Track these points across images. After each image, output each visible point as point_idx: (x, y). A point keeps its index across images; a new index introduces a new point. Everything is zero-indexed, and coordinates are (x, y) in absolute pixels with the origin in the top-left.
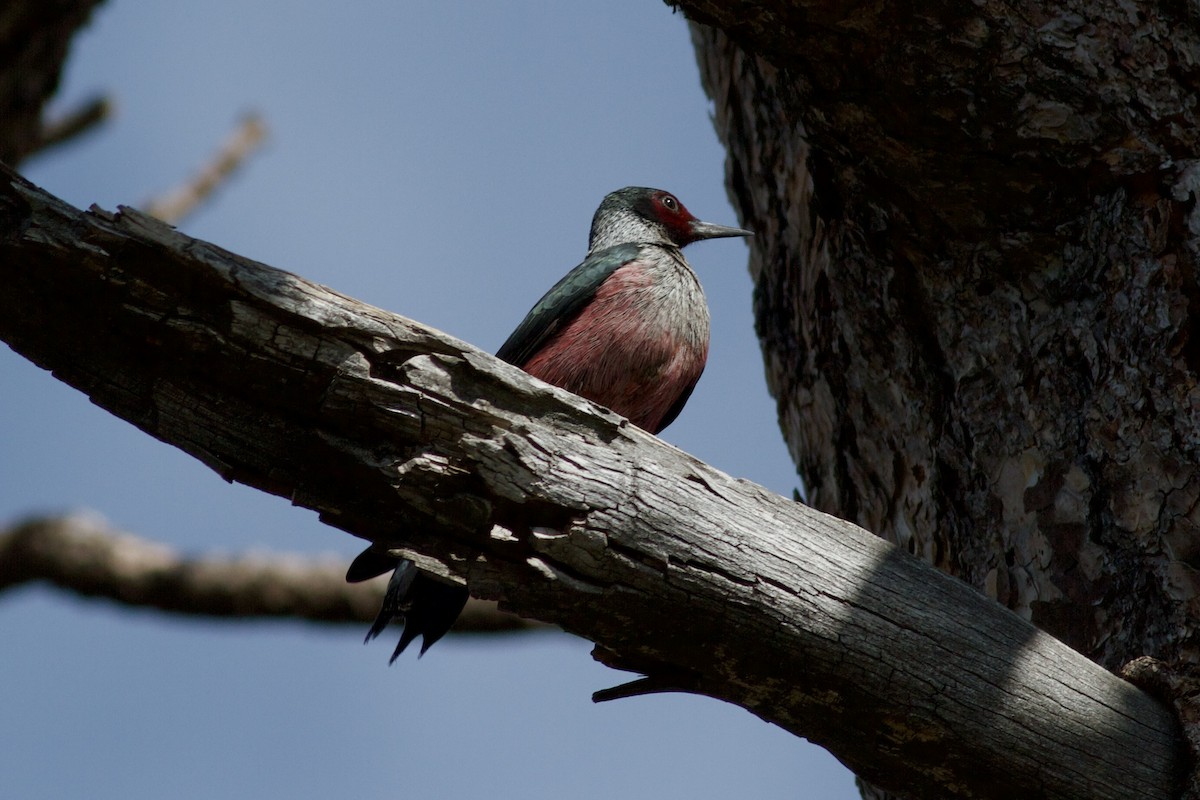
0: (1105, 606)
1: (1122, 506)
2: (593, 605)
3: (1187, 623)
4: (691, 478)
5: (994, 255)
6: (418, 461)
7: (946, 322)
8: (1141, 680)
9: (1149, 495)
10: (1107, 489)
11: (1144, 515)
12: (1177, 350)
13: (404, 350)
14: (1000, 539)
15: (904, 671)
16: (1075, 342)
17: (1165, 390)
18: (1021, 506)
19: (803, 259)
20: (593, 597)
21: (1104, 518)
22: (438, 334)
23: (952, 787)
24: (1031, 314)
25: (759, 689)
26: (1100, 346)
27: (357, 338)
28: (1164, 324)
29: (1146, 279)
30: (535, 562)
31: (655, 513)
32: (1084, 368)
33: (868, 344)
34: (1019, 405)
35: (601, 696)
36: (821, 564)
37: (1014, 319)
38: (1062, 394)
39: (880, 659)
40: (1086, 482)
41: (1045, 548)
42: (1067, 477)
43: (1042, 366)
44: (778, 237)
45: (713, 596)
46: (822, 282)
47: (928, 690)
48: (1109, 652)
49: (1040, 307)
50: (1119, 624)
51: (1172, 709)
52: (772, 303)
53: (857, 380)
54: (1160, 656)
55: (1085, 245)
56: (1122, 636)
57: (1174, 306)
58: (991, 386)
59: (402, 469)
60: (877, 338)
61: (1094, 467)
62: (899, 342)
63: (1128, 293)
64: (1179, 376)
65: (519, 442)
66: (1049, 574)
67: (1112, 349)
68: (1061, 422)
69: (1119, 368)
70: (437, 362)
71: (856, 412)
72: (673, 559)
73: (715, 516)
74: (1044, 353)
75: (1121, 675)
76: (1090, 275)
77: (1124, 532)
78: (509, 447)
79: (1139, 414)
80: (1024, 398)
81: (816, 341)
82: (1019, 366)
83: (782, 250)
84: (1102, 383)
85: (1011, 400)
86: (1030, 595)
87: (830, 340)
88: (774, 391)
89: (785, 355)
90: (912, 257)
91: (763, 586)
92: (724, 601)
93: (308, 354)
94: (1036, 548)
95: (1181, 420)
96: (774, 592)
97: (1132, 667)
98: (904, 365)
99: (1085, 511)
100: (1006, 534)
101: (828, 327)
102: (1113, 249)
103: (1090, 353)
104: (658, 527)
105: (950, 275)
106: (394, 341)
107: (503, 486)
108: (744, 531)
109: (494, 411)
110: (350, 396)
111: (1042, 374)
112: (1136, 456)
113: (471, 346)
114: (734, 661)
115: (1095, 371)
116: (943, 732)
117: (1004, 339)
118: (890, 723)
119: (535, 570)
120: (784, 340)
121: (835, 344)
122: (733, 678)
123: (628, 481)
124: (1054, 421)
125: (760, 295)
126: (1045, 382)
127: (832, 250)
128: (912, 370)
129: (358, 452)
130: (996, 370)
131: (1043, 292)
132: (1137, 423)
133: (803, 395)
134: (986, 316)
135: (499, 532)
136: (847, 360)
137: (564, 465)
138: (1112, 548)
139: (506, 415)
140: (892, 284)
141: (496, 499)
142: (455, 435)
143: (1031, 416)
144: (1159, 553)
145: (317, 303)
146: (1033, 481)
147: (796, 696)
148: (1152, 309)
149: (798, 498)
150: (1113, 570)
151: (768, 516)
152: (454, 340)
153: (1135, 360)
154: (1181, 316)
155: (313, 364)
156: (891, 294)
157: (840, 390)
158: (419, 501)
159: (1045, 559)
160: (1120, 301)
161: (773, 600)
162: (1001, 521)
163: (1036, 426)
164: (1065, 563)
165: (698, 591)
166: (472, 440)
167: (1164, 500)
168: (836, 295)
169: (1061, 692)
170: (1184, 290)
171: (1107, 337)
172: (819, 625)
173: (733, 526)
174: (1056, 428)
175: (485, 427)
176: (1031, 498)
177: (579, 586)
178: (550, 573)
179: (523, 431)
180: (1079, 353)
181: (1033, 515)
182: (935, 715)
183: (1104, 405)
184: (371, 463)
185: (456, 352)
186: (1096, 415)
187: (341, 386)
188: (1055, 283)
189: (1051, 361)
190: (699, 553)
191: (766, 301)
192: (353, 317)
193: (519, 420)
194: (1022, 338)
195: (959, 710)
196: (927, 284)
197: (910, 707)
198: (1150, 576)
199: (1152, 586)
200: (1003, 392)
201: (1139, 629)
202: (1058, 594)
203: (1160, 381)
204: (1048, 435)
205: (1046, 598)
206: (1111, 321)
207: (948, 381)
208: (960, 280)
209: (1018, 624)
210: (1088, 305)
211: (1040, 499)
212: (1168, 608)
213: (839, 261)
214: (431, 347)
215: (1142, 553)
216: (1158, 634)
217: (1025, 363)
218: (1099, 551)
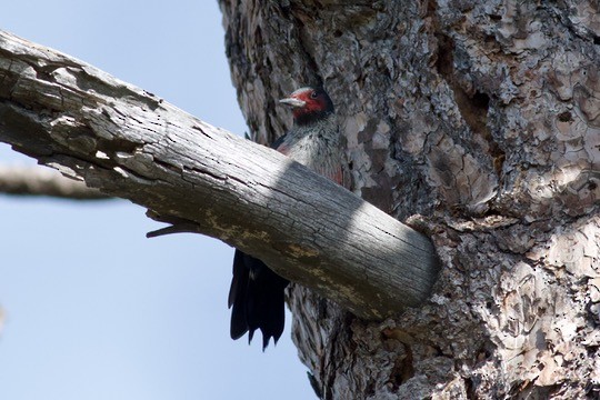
0: (397, 189)
1: (406, 141)
2: (146, 190)
3: (438, 198)
4: (194, 127)
5: (342, 17)
6: (60, 119)
7: (318, 51)
8: (415, 226)
9: (419, 135)
10: (398, 132)
11: (416, 145)
12: (432, 64)
13: (53, 65)
14: (346, 157)
15: (299, 222)
16: (382, 60)
17: (426, 84)
18: (356, 141)
19: (249, 20)
20: (147, 186)
21: (397, 146)
22: (70, 57)
23: (322, 278)
24: (361, 46)
25: (228, 231)
26: (394, 62)
27: (30, 60)
28: (426, 51)
29: (417, 29)
30: (118, 169)
31: (176, 145)
32: (387, 73)
33: (281, 61)
34: (355, 91)
35: (150, 235)
36: (258, 170)
37: (353, 49)
38: (376, 85)
39: (287, 216)
40: (388, 128)
41: (368, 161)
42: (379, 126)
43: (366, 72)
44: (237, 9)
45: (205, 185)
46: (258, 30)
47: (311, 231)
48: (399, 212)
49: (365, 43)
50: (405, 198)
51: (430, 239)
52: (234, 41)
53: (275, 79)
54: (424, 214)
55: (387, 12)
56: (406, 204)
57: (431, 42)
58: (341, 81)
59: (52, 124)
60: (285, 58)
61: (391, 121)
62: (296, 60)
63: (408, 36)
64: (434, 77)
65: (110, 110)
66: (370, 174)
67: (400, 64)
68: (376, 99)
69: (404, 73)
70: (69, 70)
71: (275, 94)
72: (185, 167)
73: (206, 146)
74: (367, 65)
75: (405, 223)
76: (389, 27)
77: (406, 153)
78: (105, 113)
79: (414, 95)
80: (357, 88)
81: (255, 60)
82: (355, 72)
83: (239, 16)
84: (395, 80)
85: (351, 88)
86: (361, 184)
87: (262, 59)
88: (234, 84)
89: (240, 66)
90: (302, 18)
91: (230, 180)
92: (211, 187)
93: (6, 68)
94: (363, 161)
95: (435, 98)
96: (235, 183)
97: (410, 219)
98: (298, 71)
99: (388, 143)
100: (349, 154)
101: (261, 54)
102: (401, 14)
103: (390, 66)
104: (178, 153)
105: (321, 27)
106: (49, 61)
107: (102, 133)
108: (220, 153)
109: (97, 95)
110: (27, 88)
111: (366, 76)
112: (413, 116)
113: (86, 63)
114: (216, 217)
115: (392, 74)
116: (318, 252)
117: (348, 59)
118: (293, 247)
119: (118, 173)
120: (240, 59)
121: (265, 61)
122: (215, 226)
123: (163, 129)
124: (372, 99)
125: (228, 37)
126: (367, 80)
127: (264, 15)
128: (303, 74)
129: (31, 115)
130: (344, 74)
131: (366, 35)
132: (413, 99)
133: (249, 85)
134: (338, 48)
135: (100, 155)
136: (271, 69)
137: (132, 121)
138: (401, 161)
139: (103, 97)
140: (292, 31)
141: (98, 138)
142: (78, 107)
143: (361, 96)
144: (424, 164)
145: (11, 43)
146: (362, 129)
147: (247, 234)
148: (420, 44)
149: (247, 137)
150: (401, 172)
151: (232, 146)
152: (77, 60)
153: (411, 69)
154: (435, 47)
155: (9, 73)
156: (292, 36)
157: (267, 84)
158: (60, 139)
159: (368, 166)
160: (404, 39)
161: (235, 188)
162: (346, 148)
163: (363, 101)
164: (378, 169)
165: (199, 183)
166: (86, 109)
167: (426, 138)
168: (265, 37)
169: (376, 233)
170: (436, 35)
171: (398, 57)
172: (257, 200)
173: (214, 151)
174: (373, 102)
175: (93, 102)
176: (361, 136)
177: (140, 181)
178: (125, 174)
179: (112, 105)
180: (384, 66)
181: (362, 144)
182: (315, 244)
183: (397, 91)
184: (37, 121)
185: (79, 66)
186: (392, 95)
187: (22, 83)
188: (373, 31)
189: (371, 69)
190: (198, 164)
191: (231, 40)
192: (28, 49)
193: (109, 99)
194: (356, 58)
195: (326, 241)
196: (310, 32)
197: (302, 240)
198: (419, 175)
199: (420, 181)
200: (347, 84)
201: (414, 201)
202: (375, 184)
203: (424, 79)
204: (369, 106)
205: (369, 185)
206: (400, 50)
207: (320, 79)
208: (326, 29)
209: (355, 199)
210: (389, 42)
211: (366, 137)
212: (428, 191)
213: (267, 21)
214: (66, 64)
215: (416, 164)
216: (423, 203)
217: (358, 70)
218: (394, 162)
